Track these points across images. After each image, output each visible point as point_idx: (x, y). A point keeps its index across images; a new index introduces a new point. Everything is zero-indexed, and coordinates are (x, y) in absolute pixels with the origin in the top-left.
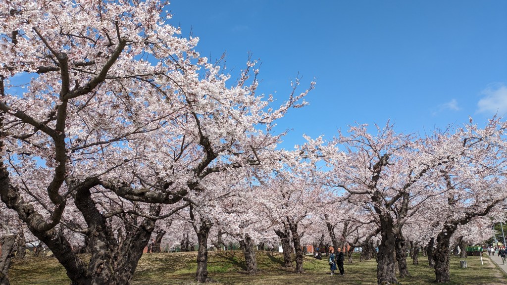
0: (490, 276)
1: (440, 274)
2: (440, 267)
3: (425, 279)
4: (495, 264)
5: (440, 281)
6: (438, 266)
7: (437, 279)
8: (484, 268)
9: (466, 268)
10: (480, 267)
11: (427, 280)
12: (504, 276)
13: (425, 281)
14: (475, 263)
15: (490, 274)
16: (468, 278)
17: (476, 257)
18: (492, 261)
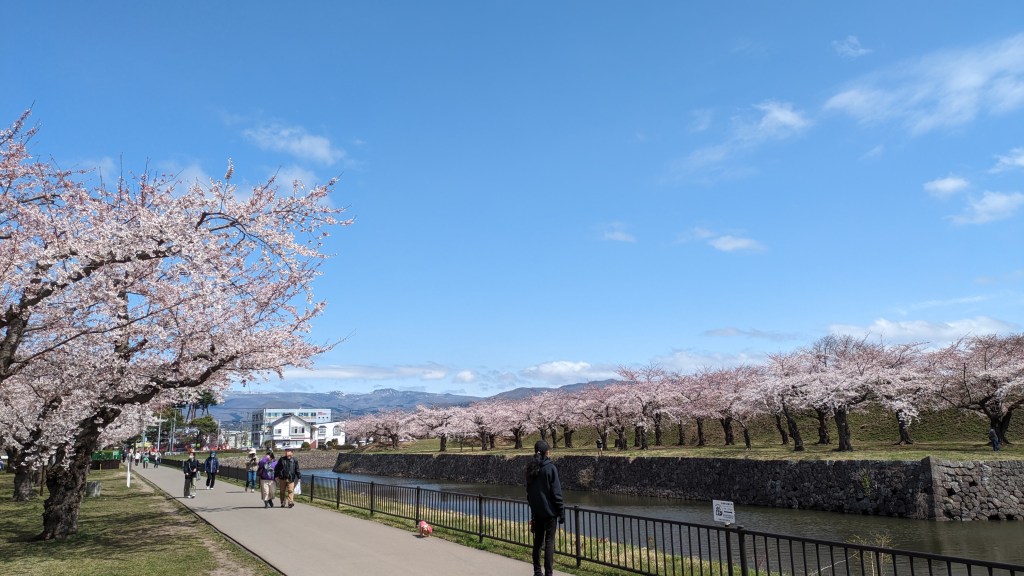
0: (153, 510)
1: (58, 519)
2: (59, 503)
3: (9, 535)
4: (152, 485)
5: (53, 537)
6: (56, 500)
7: (45, 532)
8: (134, 495)
9: (97, 497)
10: (125, 493)
11: (14, 535)
12: (181, 509)
13: (10, 540)
14: (110, 484)
15: (152, 508)
16: (110, 522)
17: (108, 471)
18: (143, 479)
